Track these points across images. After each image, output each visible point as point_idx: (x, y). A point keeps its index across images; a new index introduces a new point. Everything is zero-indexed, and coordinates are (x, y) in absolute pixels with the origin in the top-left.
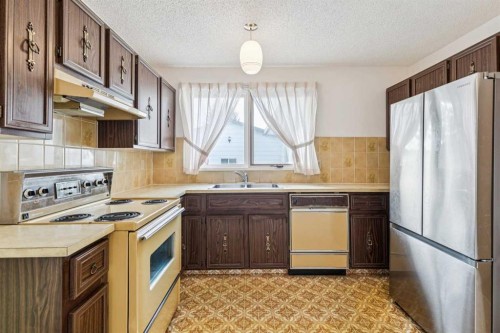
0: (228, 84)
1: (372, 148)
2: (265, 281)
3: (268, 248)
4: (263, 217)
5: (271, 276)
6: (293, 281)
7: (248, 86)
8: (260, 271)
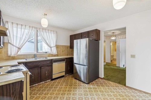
0: (30, 26)
1: (67, 48)
2: (46, 84)
3: (47, 75)
4: (44, 67)
5: (47, 82)
6: (54, 81)
7: (37, 28)
8: (44, 82)
